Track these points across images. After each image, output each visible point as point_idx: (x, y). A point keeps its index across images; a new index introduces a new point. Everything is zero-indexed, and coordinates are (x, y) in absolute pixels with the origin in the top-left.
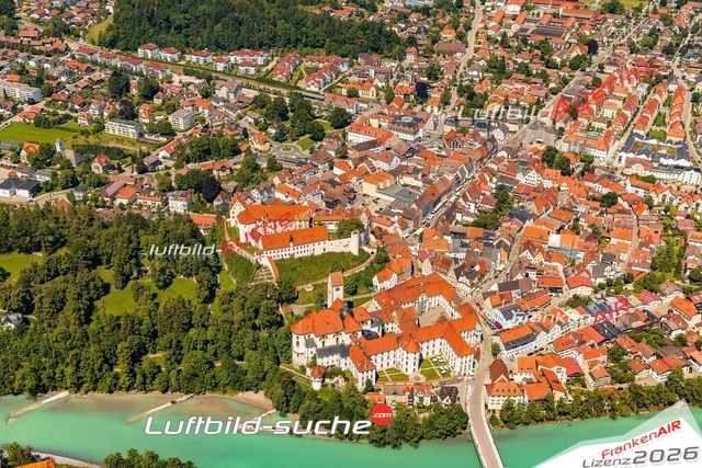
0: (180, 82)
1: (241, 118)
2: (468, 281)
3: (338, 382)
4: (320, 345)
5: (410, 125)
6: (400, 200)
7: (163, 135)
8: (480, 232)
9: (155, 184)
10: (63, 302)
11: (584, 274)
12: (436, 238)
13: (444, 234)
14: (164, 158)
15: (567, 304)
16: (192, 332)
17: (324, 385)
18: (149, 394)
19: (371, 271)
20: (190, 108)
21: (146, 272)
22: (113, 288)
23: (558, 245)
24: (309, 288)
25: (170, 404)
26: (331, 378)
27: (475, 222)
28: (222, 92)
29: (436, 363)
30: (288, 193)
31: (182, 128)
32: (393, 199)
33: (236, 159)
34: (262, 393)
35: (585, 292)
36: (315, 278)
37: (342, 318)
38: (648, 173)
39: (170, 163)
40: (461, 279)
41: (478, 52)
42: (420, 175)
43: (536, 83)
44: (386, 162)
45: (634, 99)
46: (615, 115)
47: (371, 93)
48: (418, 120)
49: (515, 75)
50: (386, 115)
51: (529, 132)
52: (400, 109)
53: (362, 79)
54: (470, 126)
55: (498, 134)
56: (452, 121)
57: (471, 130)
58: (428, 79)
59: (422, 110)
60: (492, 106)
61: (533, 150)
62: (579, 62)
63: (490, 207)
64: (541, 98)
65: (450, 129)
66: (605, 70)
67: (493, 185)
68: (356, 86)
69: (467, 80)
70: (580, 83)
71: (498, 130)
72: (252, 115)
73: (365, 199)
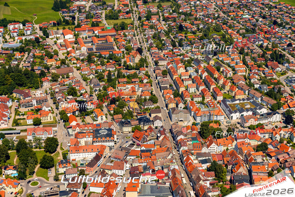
5: (108, 135)
6: (159, 196)
38: (257, 123)
41: (82, 70)
42: (151, 171)
43: (135, 82)
44: (120, 169)
45: (198, 78)
46: (196, 90)
47: (49, 118)
48: (110, 130)
49: (120, 80)
50: (85, 133)
51: (173, 116)
52: (86, 125)
53: (30, 108)
54: (140, 123)
55: (158, 124)
56: (128, 123)
57: (141, 126)
58: (73, 96)
59: (94, 120)
60: (133, 105)
61: (188, 128)
62: (143, 63)
63: (211, 178)
64: (150, 91)
65: (127, 129)
66: (159, 64)
67: (196, 162)
68: (36, 116)
69: (96, 90)
70: (160, 76)
71: (158, 121)
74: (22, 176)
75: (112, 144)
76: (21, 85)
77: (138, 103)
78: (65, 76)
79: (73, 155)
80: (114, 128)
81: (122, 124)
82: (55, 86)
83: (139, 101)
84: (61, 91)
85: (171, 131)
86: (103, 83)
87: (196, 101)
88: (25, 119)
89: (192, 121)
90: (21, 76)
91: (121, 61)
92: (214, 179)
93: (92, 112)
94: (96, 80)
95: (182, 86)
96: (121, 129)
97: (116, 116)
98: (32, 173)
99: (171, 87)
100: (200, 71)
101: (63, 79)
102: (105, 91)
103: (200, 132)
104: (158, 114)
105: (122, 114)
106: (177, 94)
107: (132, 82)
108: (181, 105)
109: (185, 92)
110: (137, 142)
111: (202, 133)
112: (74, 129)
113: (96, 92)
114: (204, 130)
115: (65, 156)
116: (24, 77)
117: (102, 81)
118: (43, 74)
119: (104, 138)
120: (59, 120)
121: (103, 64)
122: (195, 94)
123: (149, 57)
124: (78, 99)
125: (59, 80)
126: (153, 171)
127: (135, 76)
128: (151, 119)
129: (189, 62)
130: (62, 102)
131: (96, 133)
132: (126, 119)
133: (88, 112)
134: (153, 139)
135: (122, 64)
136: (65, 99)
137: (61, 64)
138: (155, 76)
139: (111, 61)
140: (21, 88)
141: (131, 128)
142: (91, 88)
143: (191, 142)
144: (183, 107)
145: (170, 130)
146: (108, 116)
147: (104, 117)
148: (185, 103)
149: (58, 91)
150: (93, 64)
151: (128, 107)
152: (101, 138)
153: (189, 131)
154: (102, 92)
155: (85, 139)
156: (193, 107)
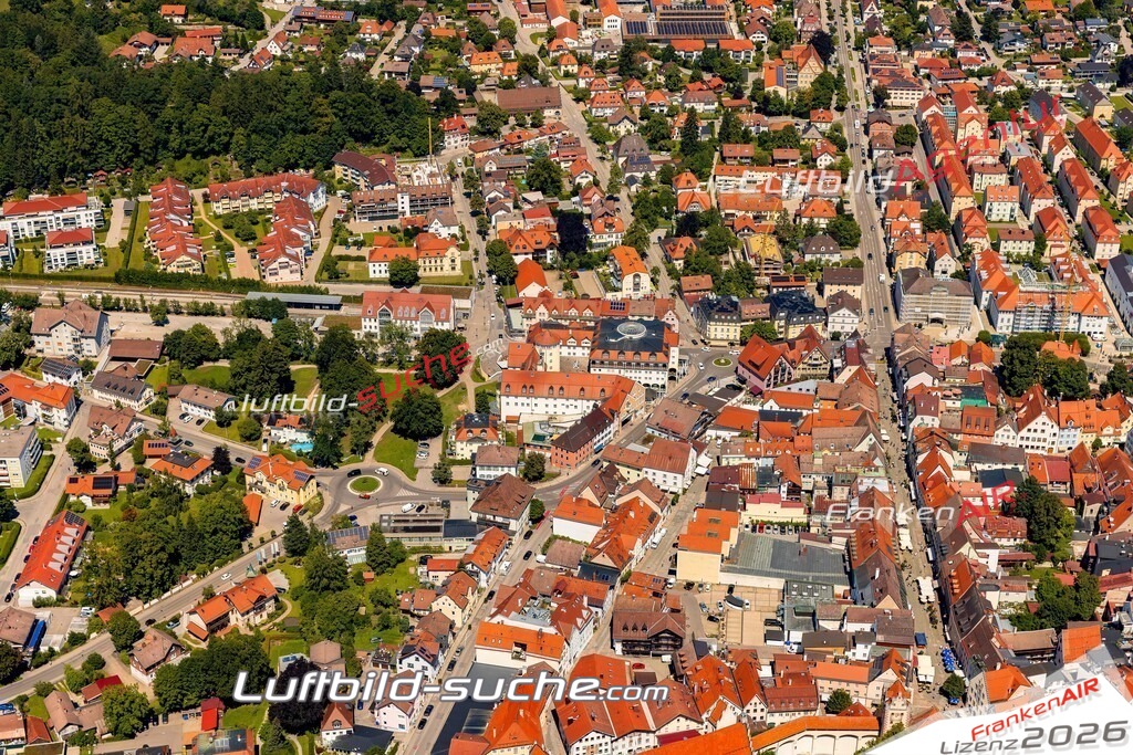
1: (165, 412)
5: (647, 345)
6: (800, 582)
13: (1025, 671)
14: (41, 605)
27: (1041, 606)
28: (59, 343)
31: (19, 482)
33: (252, 553)
39: (75, 619)
41: (593, 100)
42: (784, 488)
43: (786, 161)
44: (672, 470)
45: (1032, 167)
46: (1018, 212)
47: (447, 262)
48: (658, 326)
49: (729, 149)
50: (566, 328)
51: (908, 299)
52: (575, 302)
53: (385, 224)
54: (773, 314)
55: (843, 321)
56: (727, 310)
57: (778, 324)
58: (544, 193)
59: (608, 288)
60: (763, 246)
61: (955, 348)
62: (828, 91)
63: (1012, 542)
64: (836, 201)
65: (724, 332)
66: (889, 102)
67: (965, 475)
68: (403, 251)
69: (632, 181)
70: (883, 146)
71: (844, 311)
72: (200, 399)
73: (700, 598)
74: (325, 455)
75: (657, 377)
76: (364, 139)
77: (781, 241)
78: (529, 120)
79: (512, 400)
80: (676, 322)
81: (708, 311)
82: (485, 153)
83: (786, 236)
84: (504, 173)
85: (889, 353)
86: (665, 156)
87: (1008, 255)
88: (361, 259)
89: (980, 323)
90: (368, 106)
91: (744, 80)
92: (1024, 547)
93: (605, 259)
94: (639, 143)
95: (964, 190)
96: (701, 329)
97: (690, 278)
98: (362, 448)
99: (920, 193)
100: (1046, 140)
101: (518, 129)
102: (666, 187)
103: (998, 371)
104: (850, 289)
105: (715, 276)
106: (935, 221)
107: (774, 162)
108: (948, 264)
109: (970, 217)
110: (754, 381)
111: (1005, 373)
112: (529, 311)
113: (633, 188)
114: (1016, 362)
115: (484, 402)
116: (377, 107)
117: (661, 149)
118: (447, 105)
119: (629, 354)
120: (481, 276)
121: (673, 85)
122: (1011, 226)
123: (857, 71)
124: (564, 206)
125: (505, 130)
126: (795, 490)
127: (788, 138)
128: (820, 303)
129: (1010, 101)
130: (500, 213)
131: (605, 333)
132: (726, 295)
133: (591, 255)
134: (814, 377)
135: (748, 93)
136: (516, 201)
137: (520, 73)
138: (867, 147)
139: (707, 76)
140: (364, 150)
141: (739, 329)
142: (616, 172)
143: (958, 404)
144: (952, 270)
145: (887, 350)
146: (664, 278)
147: (645, 279)
148: (964, 258)
149: (494, 169)
150: (636, 83)
151: (743, 253)
152: (622, 352)
153: (958, 361)
154: (655, 187)
155: (565, 351)
156: (990, 274)
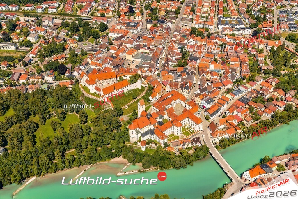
0: (25, 20)
1: (59, 33)
2: (187, 91)
3: (152, 145)
4: (142, 132)
5: (134, 26)
6: (144, 60)
7: (27, 46)
8: (182, 69)
9: (35, 71)
10: (22, 138)
11: (228, 79)
12: (166, 74)
13: (169, 72)
14: (32, 57)
15: (225, 92)
16: (85, 138)
17: (146, 148)
18: (73, 169)
19: (148, 94)
20: (34, 32)
21: (53, 114)
22: (40, 125)
23: (213, 68)
24: (126, 107)
25: (83, 172)
26: (149, 144)
27: (178, 65)
28: (46, 23)
29: (187, 128)
30: (97, 65)
31: (34, 42)
32: (140, 60)
33: (65, 52)
34: (121, 157)
35: (230, 86)
36: (127, 102)
37: (149, 119)
38: (232, 33)
39: (37, 59)
40: (184, 90)
44: (131, 44)
46: (209, 10)
47: (110, 14)
51: (181, 22)
53: (103, 8)
56: (150, 22)
57: (158, 25)
59: (134, 18)
60: (162, 13)
61: (186, 29)
63: (179, 57)
65: (149, 25)
67: (177, 47)
68: (104, 12)
69: (146, 3)
71: (169, 23)
72: (64, 31)
73: (128, 62)
77: (166, 13)
80: (142, 24)
88: (97, 13)
89: (193, 26)
93: (136, 14)
95: (199, 5)
97: (147, 17)
99: (193, 6)
102: (151, 4)
104: (172, 20)
105: (151, 17)
106: (192, 10)
108: (191, 17)
109: (198, 10)
110: (151, 33)
112: (119, 21)
126: (149, 48)
130: (122, 6)
131: (128, 25)
134: (161, 32)
141: (152, 25)
152: (130, 27)
156: (196, 18)
